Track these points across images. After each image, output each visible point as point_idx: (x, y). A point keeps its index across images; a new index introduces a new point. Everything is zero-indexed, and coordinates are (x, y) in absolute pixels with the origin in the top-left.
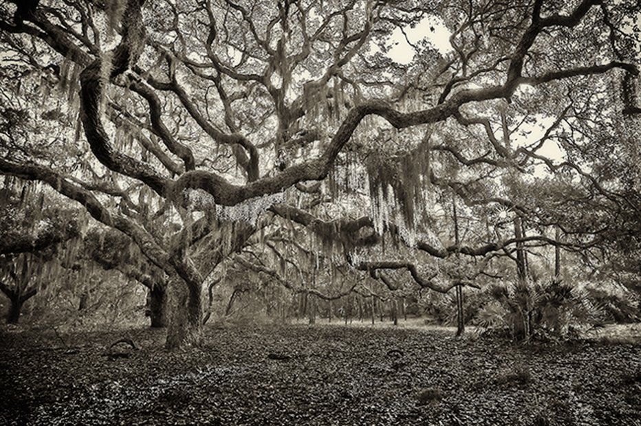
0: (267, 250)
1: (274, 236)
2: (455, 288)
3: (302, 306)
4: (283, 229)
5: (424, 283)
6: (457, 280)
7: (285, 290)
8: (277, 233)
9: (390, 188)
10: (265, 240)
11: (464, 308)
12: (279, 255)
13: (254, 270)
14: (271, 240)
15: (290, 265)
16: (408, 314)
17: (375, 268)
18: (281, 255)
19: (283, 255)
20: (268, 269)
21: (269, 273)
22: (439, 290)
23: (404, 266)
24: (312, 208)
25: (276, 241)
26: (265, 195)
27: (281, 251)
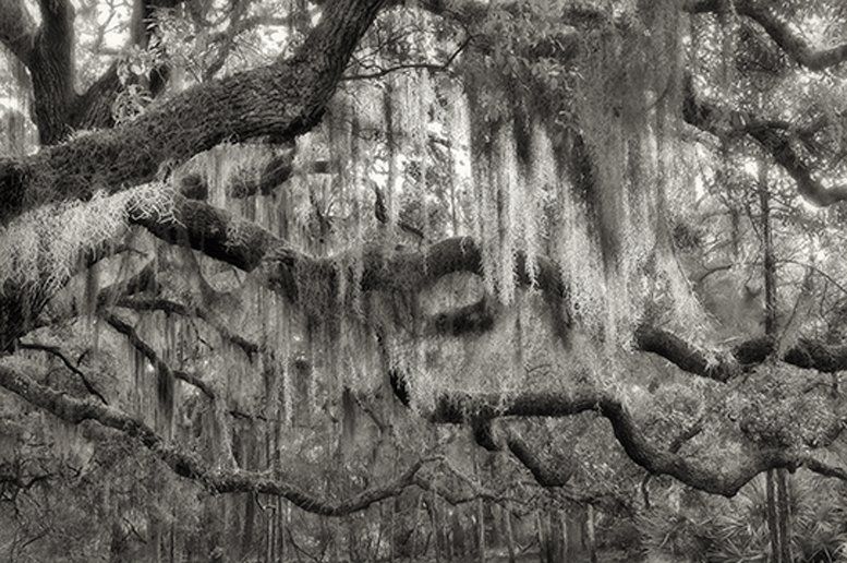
0: (109, 338)
1: (132, 290)
2: (763, 476)
3: (237, 524)
4: (164, 266)
5: (657, 463)
6: (772, 451)
7: (175, 484)
8: (145, 281)
9: (543, 143)
10: (100, 304)
11: (793, 534)
12: (152, 357)
13: (62, 416)
14: (123, 303)
15: (189, 389)
16: (603, 547)
17: (488, 414)
18: (160, 356)
19: (167, 353)
20: (113, 409)
21: (118, 423)
22: (711, 484)
23: (590, 406)
24: (265, 192)
25: (141, 308)
26: (99, 194)
27: (158, 342)
